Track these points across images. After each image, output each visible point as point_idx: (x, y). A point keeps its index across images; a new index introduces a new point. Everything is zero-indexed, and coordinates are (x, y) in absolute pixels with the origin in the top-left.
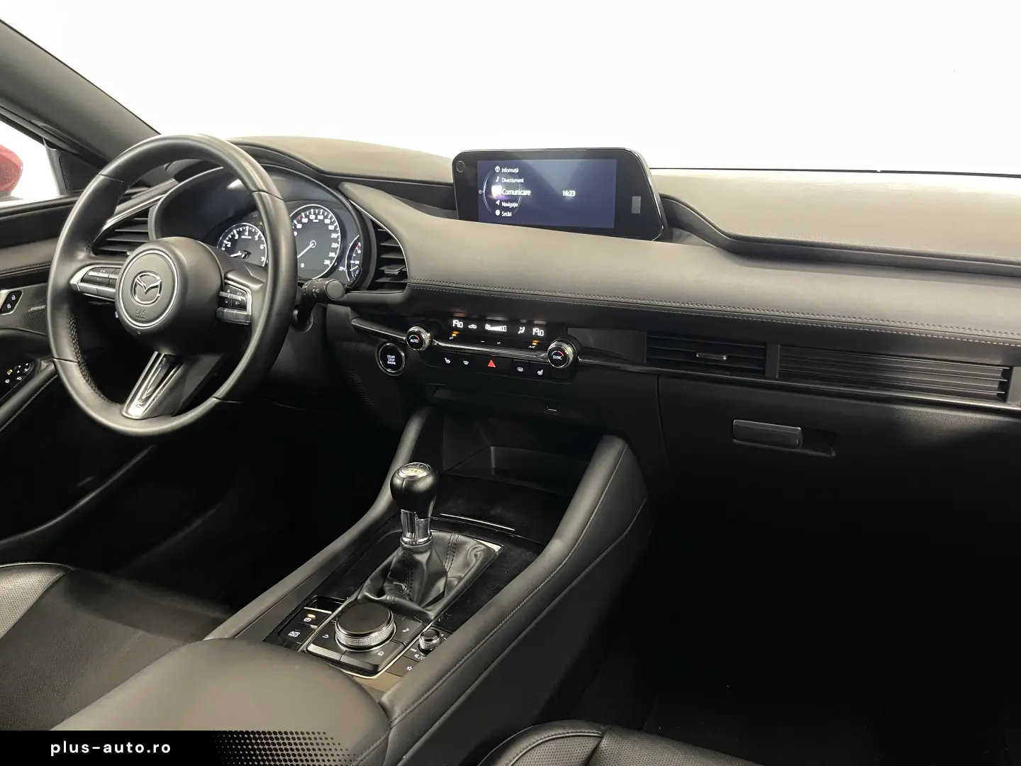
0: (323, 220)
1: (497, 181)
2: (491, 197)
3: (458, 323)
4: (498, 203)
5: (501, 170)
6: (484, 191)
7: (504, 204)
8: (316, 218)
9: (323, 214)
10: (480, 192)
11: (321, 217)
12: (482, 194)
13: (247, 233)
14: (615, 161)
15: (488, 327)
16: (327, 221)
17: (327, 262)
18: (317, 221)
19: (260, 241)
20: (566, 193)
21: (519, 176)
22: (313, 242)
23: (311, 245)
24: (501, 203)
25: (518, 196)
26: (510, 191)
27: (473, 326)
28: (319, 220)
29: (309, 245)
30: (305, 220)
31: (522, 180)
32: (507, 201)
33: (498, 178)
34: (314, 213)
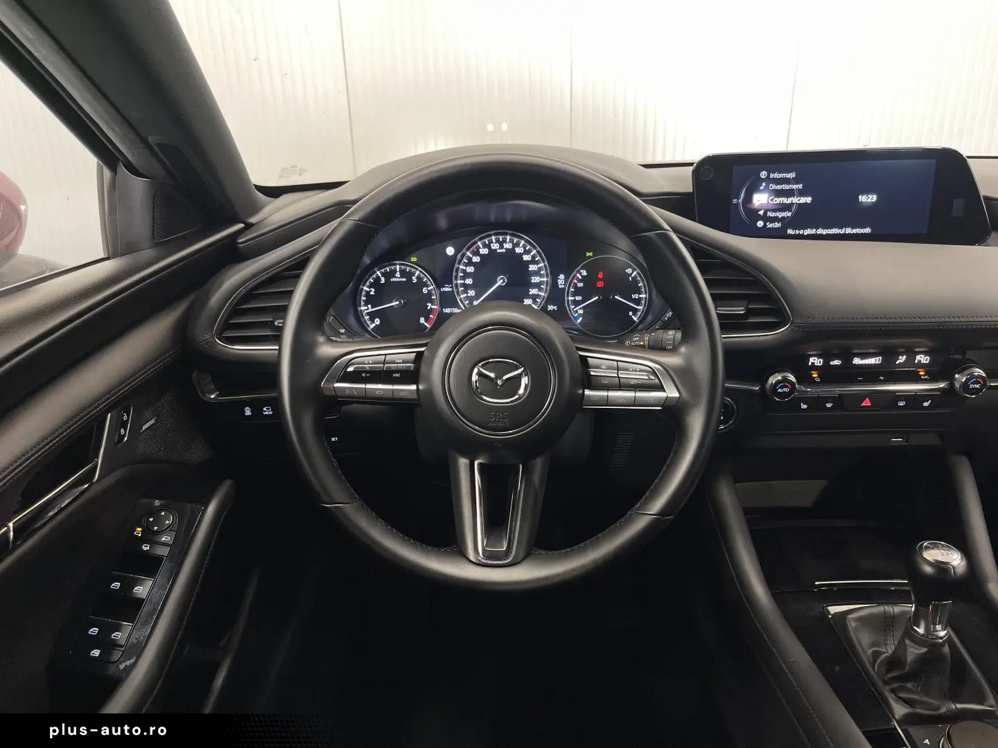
0: (513, 249)
1: (762, 188)
2: (750, 206)
3: (816, 361)
4: (761, 213)
5: (769, 175)
6: (740, 201)
7: (770, 214)
8: (502, 247)
9: (511, 241)
10: (735, 201)
11: (508, 246)
12: (737, 204)
13: (398, 275)
14: (934, 161)
15: (857, 361)
16: (519, 250)
18: (504, 250)
19: (422, 283)
20: (863, 199)
21: (795, 181)
22: (501, 278)
23: (499, 283)
24: (765, 213)
25: (792, 204)
26: (782, 199)
27: (837, 362)
28: (506, 249)
29: (496, 282)
30: (484, 251)
31: (800, 186)
32: (774, 211)
33: (764, 184)
34: (498, 241)
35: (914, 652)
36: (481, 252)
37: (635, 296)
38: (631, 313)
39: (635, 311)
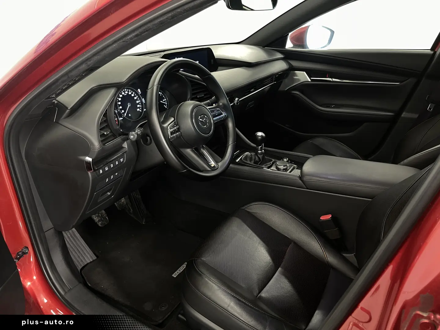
0: (131, 95)
8: (125, 93)
9: (127, 91)
11: (126, 92)
16: (130, 93)
17: (138, 110)
22: (129, 104)
23: (129, 105)
29: (128, 106)
34: (123, 92)
35: (260, 156)
36: (120, 97)
37: (164, 100)
38: (164, 106)
39: (165, 104)
